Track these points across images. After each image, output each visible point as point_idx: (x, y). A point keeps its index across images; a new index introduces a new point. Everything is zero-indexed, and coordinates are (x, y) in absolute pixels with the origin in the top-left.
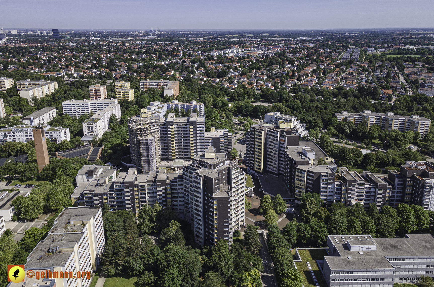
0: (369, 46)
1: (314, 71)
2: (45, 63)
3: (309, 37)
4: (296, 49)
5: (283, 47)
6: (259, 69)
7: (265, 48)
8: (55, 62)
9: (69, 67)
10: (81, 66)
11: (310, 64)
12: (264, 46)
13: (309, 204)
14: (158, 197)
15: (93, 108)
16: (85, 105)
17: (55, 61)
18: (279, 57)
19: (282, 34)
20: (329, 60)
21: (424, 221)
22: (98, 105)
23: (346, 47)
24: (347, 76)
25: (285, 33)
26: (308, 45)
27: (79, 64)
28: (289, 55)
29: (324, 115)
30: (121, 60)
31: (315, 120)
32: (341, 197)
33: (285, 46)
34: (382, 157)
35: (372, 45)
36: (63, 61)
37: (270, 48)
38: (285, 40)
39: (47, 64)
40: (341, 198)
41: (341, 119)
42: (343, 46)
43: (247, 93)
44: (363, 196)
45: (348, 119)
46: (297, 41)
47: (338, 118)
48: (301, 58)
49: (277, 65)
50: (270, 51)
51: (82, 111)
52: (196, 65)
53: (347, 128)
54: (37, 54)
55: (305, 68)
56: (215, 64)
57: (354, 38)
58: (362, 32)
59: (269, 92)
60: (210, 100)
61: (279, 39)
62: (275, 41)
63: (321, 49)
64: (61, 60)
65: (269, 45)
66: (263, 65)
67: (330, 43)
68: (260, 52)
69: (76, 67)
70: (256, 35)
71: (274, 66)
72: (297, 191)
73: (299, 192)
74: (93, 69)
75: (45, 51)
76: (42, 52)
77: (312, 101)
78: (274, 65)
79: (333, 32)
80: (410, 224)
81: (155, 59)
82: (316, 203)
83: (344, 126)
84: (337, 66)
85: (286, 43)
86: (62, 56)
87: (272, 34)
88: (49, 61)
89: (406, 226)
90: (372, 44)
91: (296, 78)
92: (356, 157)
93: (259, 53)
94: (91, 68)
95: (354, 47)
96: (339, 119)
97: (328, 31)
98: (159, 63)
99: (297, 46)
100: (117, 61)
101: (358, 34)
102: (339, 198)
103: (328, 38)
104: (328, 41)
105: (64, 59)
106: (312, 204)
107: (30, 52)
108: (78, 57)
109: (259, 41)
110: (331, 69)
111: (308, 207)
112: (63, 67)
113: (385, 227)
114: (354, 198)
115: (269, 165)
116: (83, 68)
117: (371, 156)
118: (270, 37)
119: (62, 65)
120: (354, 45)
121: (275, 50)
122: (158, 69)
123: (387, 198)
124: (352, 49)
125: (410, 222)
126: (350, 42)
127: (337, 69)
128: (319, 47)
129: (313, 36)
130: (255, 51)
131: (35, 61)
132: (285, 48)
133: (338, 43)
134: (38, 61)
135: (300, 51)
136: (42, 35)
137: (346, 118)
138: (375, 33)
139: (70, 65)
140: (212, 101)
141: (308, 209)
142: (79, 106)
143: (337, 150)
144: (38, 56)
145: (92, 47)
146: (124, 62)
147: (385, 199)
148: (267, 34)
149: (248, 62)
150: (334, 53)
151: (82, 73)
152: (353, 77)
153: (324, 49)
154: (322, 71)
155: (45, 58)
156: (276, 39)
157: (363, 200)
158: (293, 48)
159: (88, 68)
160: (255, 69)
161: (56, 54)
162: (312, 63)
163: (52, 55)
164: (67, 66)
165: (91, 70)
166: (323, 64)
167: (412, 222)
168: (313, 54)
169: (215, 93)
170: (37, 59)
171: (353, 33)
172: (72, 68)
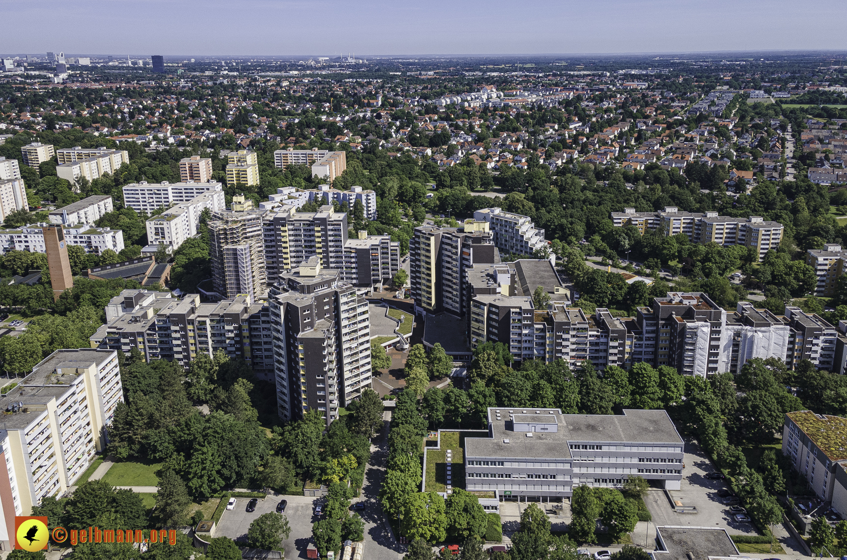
0: (756, 86)
1: (621, 135)
2: (123, 119)
3: (646, 69)
4: (606, 93)
5: (583, 88)
6: (515, 130)
7: (547, 90)
8: (143, 117)
9: (165, 125)
10: (185, 124)
11: (621, 121)
12: (547, 87)
13: (483, 360)
14: (228, 341)
15: (177, 197)
16: (162, 192)
17: (144, 115)
18: (565, 108)
19: (594, 63)
20: (660, 114)
21: (673, 392)
22: (185, 193)
23: (708, 89)
24: (681, 145)
25: (601, 61)
26: (634, 85)
27: (185, 120)
28: (588, 104)
29: (592, 215)
30: (261, 113)
31: (572, 223)
32: (545, 350)
33: (586, 88)
34: (661, 289)
35: (765, 84)
36: (157, 114)
37: (557, 90)
38: (594, 75)
39: (128, 119)
40: (545, 353)
41: (620, 223)
42: (703, 87)
43: (469, 174)
44: (585, 350)
45: (633, 223)
46: (616, 77)
47: (615, 221)
48: (607, 111)
49: (554, 123)
50: (553, 97)
51: (157, 202)
52: (398, 123)
53: (624, 239)
54: (114, 101)
55: (605, 130)
56: (435, 121)
57: (735, 70)
58: (757, 58)
59: (510, 174)
60: (393, 187)
61: (582, 73)
62: (573, 76)
63: (657, 93)
64: (153, 114)
65: (556, 85)
66: (526, 124)
67: (681, 80)
68: (533, 98)
69: (176, 126)
70: (542, 65)
71: (548, 126)
72: (474, 340)
73: (477, 341)
74: (206, 129)
75: (131, 97)
76: (126, 99)
77: (584, 189)
78: (548, 124)
79: (698, 58)
80: (649, 398)
81: (326, 112)
82: (497, 360)
83: (620, 236)
84: (670, 126)
85: (593, 80)
86: (158, 107)
87: (573, 63)
88: (132, 115)
89: (640, 400)
90: (766, 82)
91: (579, 148)
92: (614, 289)
93: (530, 100)
94: (202, 127)
95: (726, 87)
96: (617, 223)
97: (690, 57)
98: (331, 119)
99: (611, 87)
100: (254, 115)
101: (748, 61)
102: (542, 352)
103: (683, 70)
104: (677, 76)
105: (161, 111)
106: (488, 360)
107: (103, 99)
108: (186, 107)
109: (541, 77)
110: (654, 132)
111: (481, 365)
112: (153, 125)
113: (596, 398)
114: (567, 354)
115: (447, 297)
116: (188, 128)
117: (640, 288)
118: (566, 70)
119: (152, 123)
120: (727, 83)
121: (563, 96)
122: (324, 131)
123: (627, 356)
124: (720, 92)
125: (648, 393)
126: (721, 79)
127: (667, 132)
128: (653, 90)
129: (653, 66)
130: (525, 96)
131: (107, 115)
132: (586, 90)
133: (696, 82)
134: (111, 116)
135: (611, 97)
136: (135, 68)
137: (630, 220)
138: (785, 60)
139: (167, 122)
140: (396, 187)
141: (481, 368)
142: (151, 193)
143: (584, 277)
144: (116, 107)
145: (218, 89)
146: (267, 117)
147: (624, 357)
148: (564, 64)
149: (501, 116)
150: (679, 100)
151: (183, 137)
152: (691, 146)
153: (662, 94)
154: (636, 135)
155: (126, 110)
156: (576, 73)
157: (586, 357)
158: (602, 90)
159: (197, 128)
160: (508, 130)
161: (149, 102)
162: (623, 120)
163: (141, 103)
164: (161, 124)
165: (202, 130)
166: (645, 123)
167: (653, 393)
168: (634, 103)
169: (410, 173)
170: (112, 110)
171: (740, 61)
172: (169, 127)
